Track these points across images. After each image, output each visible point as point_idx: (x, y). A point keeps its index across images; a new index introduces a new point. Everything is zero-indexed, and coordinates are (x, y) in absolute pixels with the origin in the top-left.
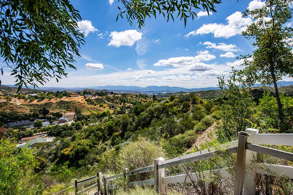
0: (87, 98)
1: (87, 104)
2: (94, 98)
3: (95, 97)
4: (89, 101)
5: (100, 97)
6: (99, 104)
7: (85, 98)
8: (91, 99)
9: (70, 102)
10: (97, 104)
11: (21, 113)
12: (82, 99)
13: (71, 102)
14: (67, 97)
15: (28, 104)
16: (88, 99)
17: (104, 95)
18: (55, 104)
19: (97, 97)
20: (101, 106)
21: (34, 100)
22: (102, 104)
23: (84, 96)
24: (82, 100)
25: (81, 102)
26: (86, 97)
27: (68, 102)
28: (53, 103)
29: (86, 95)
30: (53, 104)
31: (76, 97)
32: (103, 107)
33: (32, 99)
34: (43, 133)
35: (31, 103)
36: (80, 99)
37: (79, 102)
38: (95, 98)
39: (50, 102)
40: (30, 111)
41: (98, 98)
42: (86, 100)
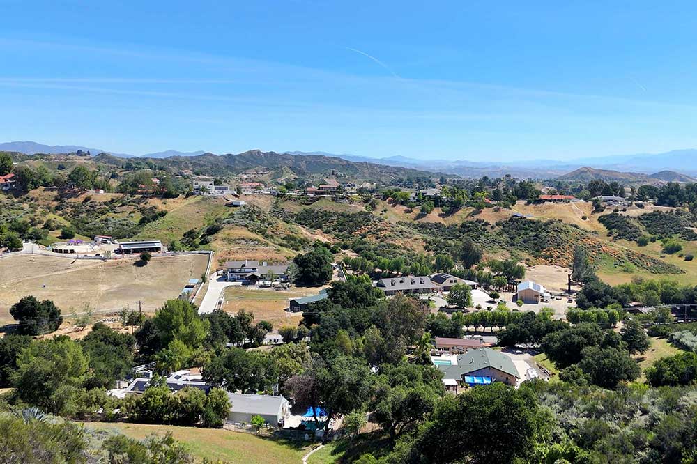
0: (607, 212)
1: (608, 236)
2: (635, 212)
3: (641, 206)
4: (615, 225)
5: (664, 209)
6: (660, 238)
7: (597, 208)
8: (624, 214)
9: (546, 225)
10: (653, 240)
11: (405, 251)
12: (588, 213)
13: (551, 226)
14: (529, 203)
15: (416, 223)
16: (610, 216)
17: (681, 200)
18: (492, 228)
19: (649, 207)
20: (671, 250)
21: (432, 210)
22: (675, 240)
23: (595, 202)
24: (584, 218)
25: (583, 224)
26: (602, 205)
27: (536, 225)
28: (487, 224)
29: (604, 198)
30: (488, 228)
31: (561, 205)
32: (681, 256)
33: (425, 205)
34: (478, 329)
35: (423, 220)
36: (575, 213)
37: (576, 226)
38: (640, 212)
39: (478, 221)
40: (426, 248)
41: (655, 214)
42: (601, 220)
